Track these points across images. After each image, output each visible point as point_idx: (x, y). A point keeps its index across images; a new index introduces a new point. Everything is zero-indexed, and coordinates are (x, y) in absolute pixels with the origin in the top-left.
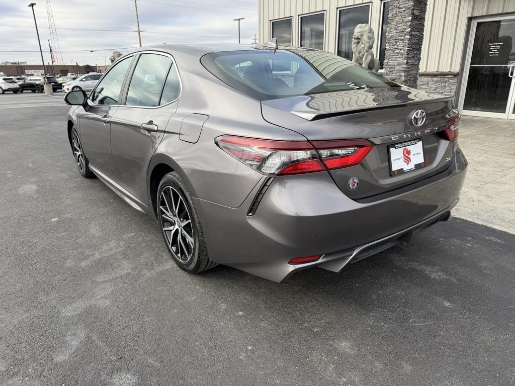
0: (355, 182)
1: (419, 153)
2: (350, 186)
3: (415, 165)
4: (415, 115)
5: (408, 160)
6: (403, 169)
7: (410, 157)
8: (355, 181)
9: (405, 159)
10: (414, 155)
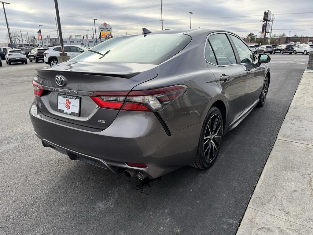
1: (76, 106)
3: (72, 112)
4: (56, 78)
5: (68, 107)
6: (64, 110)
7: (70, 105)
8: (40, 104)
9: (67, 106)
10: (73, 105)
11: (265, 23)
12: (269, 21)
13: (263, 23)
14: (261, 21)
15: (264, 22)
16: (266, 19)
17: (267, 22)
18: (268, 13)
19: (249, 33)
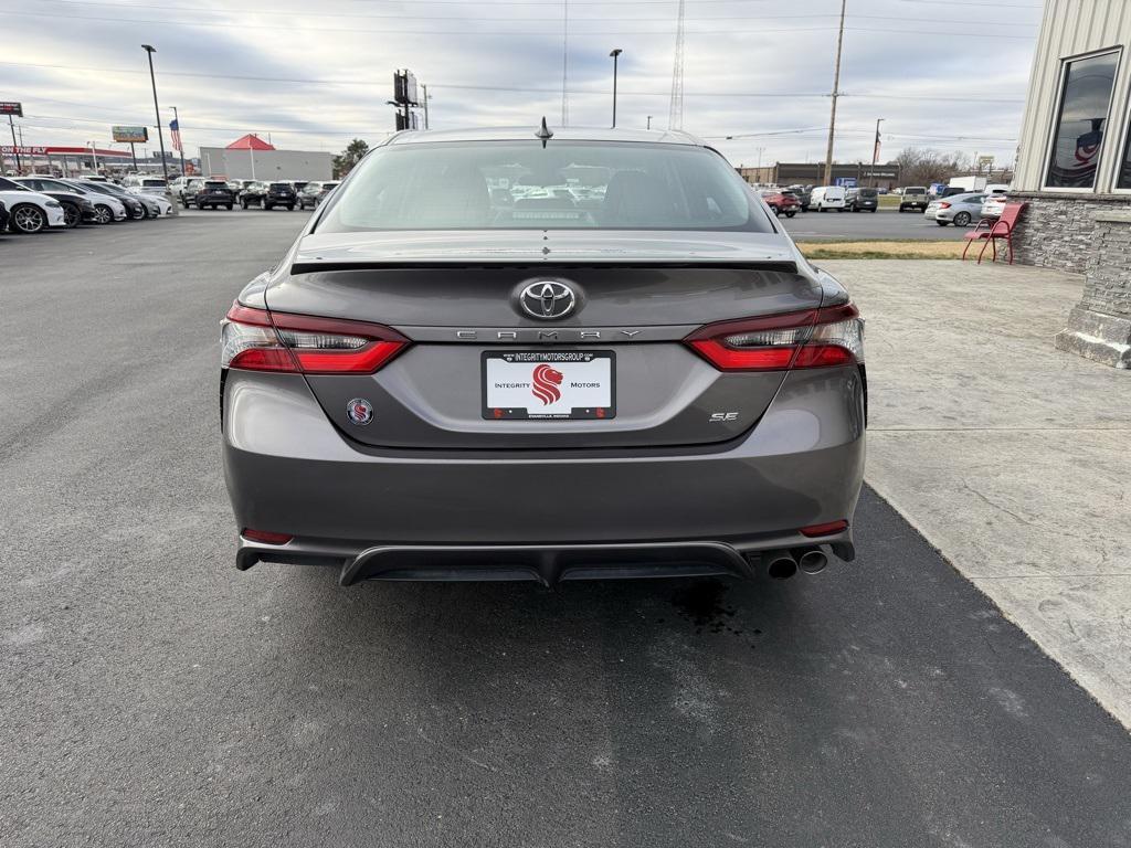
0: (364, 410)
1: (593, 385)
2: (353, 414)
3: (573, 409)
4: (528, 290)
5: (547, 393)
6: (525, 410)
7: (559, 387)
8: (363, 406)
9: (541, 391)
11: (403, 110)
12: (413, 104)
13: (396, 110)
14: (390, 103)
15: (397, 105)
16: (402, 97)
17: (406, 107)
18: (405, 77)
19: (349, 141)
